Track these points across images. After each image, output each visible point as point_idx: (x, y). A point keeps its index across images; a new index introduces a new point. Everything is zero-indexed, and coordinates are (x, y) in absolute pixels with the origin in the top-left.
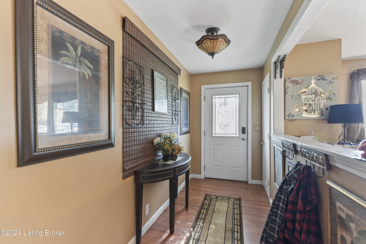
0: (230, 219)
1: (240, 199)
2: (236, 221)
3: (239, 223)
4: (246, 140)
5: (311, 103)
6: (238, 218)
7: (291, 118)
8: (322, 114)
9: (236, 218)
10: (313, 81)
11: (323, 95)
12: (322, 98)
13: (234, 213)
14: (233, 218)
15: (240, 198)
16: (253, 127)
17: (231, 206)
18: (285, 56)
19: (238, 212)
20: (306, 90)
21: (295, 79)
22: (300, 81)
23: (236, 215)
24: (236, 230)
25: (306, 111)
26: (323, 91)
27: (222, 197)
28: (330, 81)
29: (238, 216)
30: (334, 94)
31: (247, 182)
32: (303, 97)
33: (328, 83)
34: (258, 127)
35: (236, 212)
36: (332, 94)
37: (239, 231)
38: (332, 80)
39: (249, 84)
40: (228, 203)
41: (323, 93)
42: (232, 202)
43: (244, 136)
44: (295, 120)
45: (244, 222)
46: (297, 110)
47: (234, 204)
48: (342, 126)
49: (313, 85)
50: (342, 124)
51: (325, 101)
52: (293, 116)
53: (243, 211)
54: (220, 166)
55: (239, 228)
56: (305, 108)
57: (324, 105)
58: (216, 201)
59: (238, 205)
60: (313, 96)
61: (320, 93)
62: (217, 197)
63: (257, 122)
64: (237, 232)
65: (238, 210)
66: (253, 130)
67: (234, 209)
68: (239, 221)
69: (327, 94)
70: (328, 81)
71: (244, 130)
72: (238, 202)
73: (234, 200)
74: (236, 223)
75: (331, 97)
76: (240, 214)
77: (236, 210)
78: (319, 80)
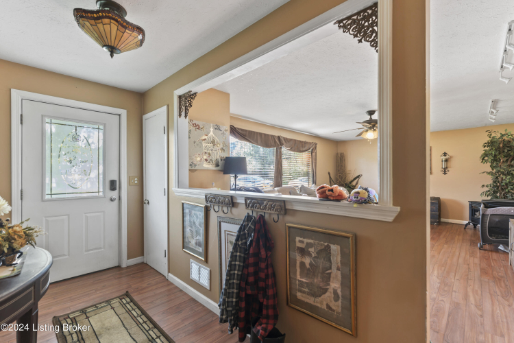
0: (135, 329)
1: (127, 294)
2: (144, 325)
3: (151, 326)
4: (117, 201)
5: (210, 152)
6: (145, 319)
7: (193, 168)
8: (217, 165)
9: (141, 321)
10: (212, 129)
12: (218, 148)
13: (134, 318)
14: (138, 324)
15: (127, 292)
16: (129, 179)
17: (121, 310)
18: (195, 93)
19: (139, 313)
20: (206, 137)
21: (197, 123)
22: (201, 127)
23: (139, 319)
24: (155, 337)
25: (206, 160)
27: (95, 306)
29: (143, 317)
31: (119, 267)
32: (204, 145)
33: (222, 134)
34: (136, 179)
35: (135, 314)
36: (225, 146)
37: (159, 334)
39: (124, 112)
40: (112, 308)
42: (118, 304)
43: (114, 194)
44: (196, 170)
45: (155, 319)
46: (199, 159)
47: (123, 305)
49: (211, 133)
50: (233, 175)
51: (220, 152)
52: (195, 165)
53: (143, 307)
54: (64, 255)
55: (156, 330)
56: (205, 157)
57: (219, 156)
58: (88, 318)
59: (131, 304)
60: (212, 145)
61: (217, 143)
62: (83, 311)
63: (135, 172)
64: (158, 337)
65: (137, 310)
66: (129, 183)
67: (129, 312)
68: (148, 322)
69: (222, 145)
71: (113, 185)
72: (128, 300)
73: (118, 300)
74: (147, 328)
76: (144, 313)
77: (133, 312)
78: (216, 129)
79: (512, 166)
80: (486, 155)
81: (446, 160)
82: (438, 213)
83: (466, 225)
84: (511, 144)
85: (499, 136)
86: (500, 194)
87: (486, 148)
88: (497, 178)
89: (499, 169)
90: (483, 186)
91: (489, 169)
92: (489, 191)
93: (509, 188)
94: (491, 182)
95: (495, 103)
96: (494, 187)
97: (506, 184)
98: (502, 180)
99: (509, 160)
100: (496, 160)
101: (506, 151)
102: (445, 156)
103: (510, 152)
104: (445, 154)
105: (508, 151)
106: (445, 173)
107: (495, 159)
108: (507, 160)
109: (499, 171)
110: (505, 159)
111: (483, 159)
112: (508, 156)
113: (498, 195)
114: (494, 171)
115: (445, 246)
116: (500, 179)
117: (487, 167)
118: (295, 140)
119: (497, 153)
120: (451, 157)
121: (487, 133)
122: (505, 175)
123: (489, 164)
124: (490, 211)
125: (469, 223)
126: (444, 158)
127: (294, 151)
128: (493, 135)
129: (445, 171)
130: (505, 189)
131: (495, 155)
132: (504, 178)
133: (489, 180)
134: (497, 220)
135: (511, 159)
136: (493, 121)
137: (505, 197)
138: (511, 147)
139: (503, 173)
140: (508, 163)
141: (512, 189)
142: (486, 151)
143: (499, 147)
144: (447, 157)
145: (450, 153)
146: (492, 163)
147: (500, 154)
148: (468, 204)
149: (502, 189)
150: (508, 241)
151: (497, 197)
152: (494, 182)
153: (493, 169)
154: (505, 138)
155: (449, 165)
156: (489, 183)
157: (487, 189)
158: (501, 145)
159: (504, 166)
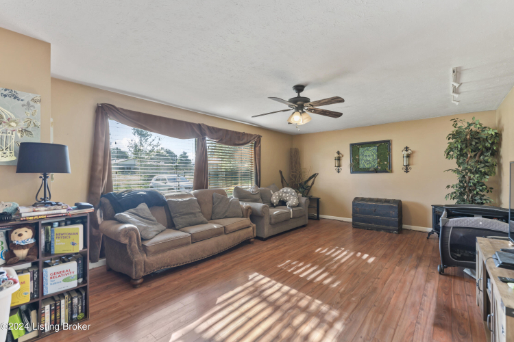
11: (13, 124)
12: (12, 129)
26: (13, 116)
28: (28, 103)
30: (35, 126)
33: (23, 105)
36: (32, 125)
38: (32, 103)
41: (14, 121)
48: (41, 177)
50: (39, 175)
51: (19, 135)
57: (16, 142)
61: (8, 119)
69: (22, 125)
70: (25, 102)
75: (29, 129)
78: (5, 96)
79: (481, 162)
80: (451, 149)
81: (408, 156)
82: (397, 219)
83: (430, 234)
84: (479, 136)
85: (466, 125)
86: (468, 196)
87: (451, 141)
88: (464, 176)
89: (466, 166)
90: (448, 187)
91: (455, 166)
92: (455, 193)
93: (478, 190)
94: (458, 182)
95: (457, 73)
96: (461, 187)
97: (475, 185)
98: (470, 179)
99: (478, 155)
100: (463, 156)
101: (474, 143)
102: (407, 151)
103: (478, 145)
104: (407, 149)
105: (476, 143)
106: (407, 172)
107: (462, 154)
108: (475, 155)
109: (466, 169)
110: (473, 154)
111: (448, 154)
112: (475, 150)
113: (465, 197)
114: (460, 169)
115: (397, 268)
116: (467, 177)
117: (453, 164)
118: (227, 131)
119: (464, 146)
120: (413, 152)
121: (452, 122)
122: (473, 173)
123: (455, 160)
124: (453, 222)
125: (432, 232)
126: (405, 153)
127: (225, 144)
128: (459, 125)
129: (407, 169)
130: (474, 190)
131: (461, 149)
132: (472, 176)
133: (455, 179)
134: (461, 235)
135: (479, 153)
136: (457, 103)
137: (473, 201)
138: (479, 139)
139: (470, 171)
140: (477, 159)
141: (481, 191)
142: (451, 143)
143: (466, 140)
144: (409, 152)
145: (412, 148)
146: (458, 159)
147: (466, 147)
148: (431, 208)
149: (470, 190)
150: (475, 264)
151: (464, 201)
152: (461, 182)
153: (459, 166)
154: (472, 127)
155: (411, 162)
156: (455, 184)
157: (453, 190)
158: (468, 137)
159: (472, 162)
